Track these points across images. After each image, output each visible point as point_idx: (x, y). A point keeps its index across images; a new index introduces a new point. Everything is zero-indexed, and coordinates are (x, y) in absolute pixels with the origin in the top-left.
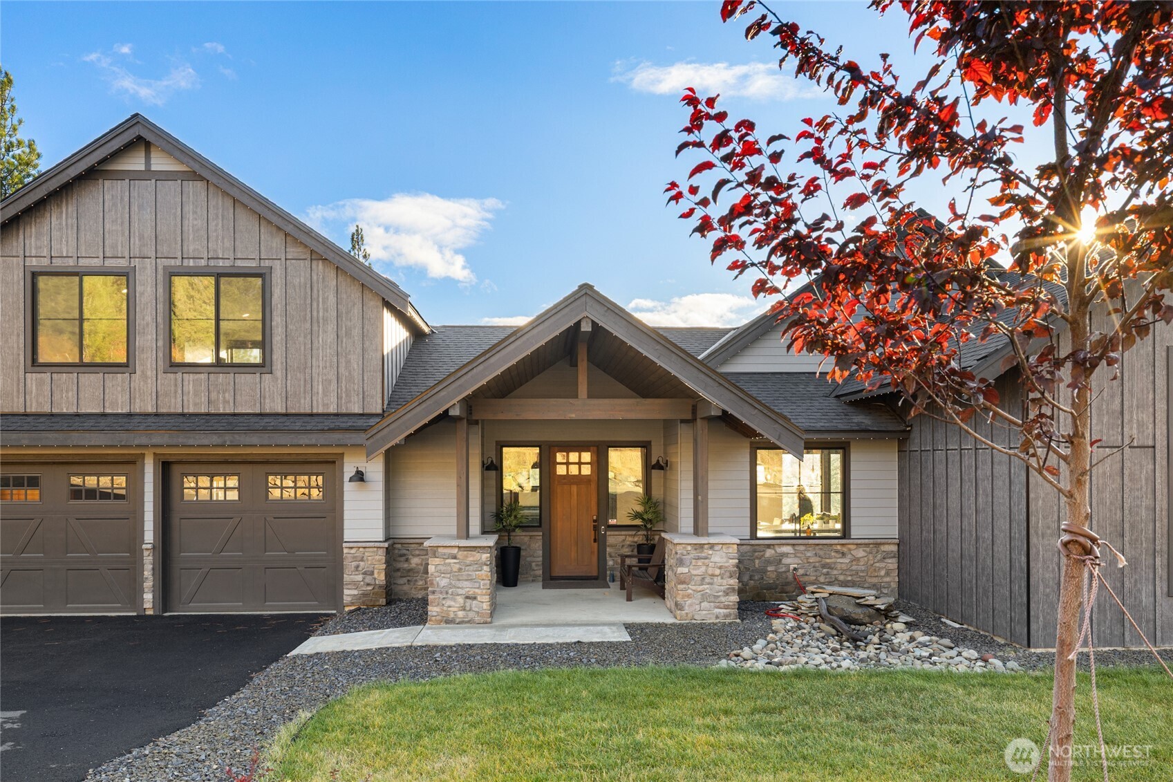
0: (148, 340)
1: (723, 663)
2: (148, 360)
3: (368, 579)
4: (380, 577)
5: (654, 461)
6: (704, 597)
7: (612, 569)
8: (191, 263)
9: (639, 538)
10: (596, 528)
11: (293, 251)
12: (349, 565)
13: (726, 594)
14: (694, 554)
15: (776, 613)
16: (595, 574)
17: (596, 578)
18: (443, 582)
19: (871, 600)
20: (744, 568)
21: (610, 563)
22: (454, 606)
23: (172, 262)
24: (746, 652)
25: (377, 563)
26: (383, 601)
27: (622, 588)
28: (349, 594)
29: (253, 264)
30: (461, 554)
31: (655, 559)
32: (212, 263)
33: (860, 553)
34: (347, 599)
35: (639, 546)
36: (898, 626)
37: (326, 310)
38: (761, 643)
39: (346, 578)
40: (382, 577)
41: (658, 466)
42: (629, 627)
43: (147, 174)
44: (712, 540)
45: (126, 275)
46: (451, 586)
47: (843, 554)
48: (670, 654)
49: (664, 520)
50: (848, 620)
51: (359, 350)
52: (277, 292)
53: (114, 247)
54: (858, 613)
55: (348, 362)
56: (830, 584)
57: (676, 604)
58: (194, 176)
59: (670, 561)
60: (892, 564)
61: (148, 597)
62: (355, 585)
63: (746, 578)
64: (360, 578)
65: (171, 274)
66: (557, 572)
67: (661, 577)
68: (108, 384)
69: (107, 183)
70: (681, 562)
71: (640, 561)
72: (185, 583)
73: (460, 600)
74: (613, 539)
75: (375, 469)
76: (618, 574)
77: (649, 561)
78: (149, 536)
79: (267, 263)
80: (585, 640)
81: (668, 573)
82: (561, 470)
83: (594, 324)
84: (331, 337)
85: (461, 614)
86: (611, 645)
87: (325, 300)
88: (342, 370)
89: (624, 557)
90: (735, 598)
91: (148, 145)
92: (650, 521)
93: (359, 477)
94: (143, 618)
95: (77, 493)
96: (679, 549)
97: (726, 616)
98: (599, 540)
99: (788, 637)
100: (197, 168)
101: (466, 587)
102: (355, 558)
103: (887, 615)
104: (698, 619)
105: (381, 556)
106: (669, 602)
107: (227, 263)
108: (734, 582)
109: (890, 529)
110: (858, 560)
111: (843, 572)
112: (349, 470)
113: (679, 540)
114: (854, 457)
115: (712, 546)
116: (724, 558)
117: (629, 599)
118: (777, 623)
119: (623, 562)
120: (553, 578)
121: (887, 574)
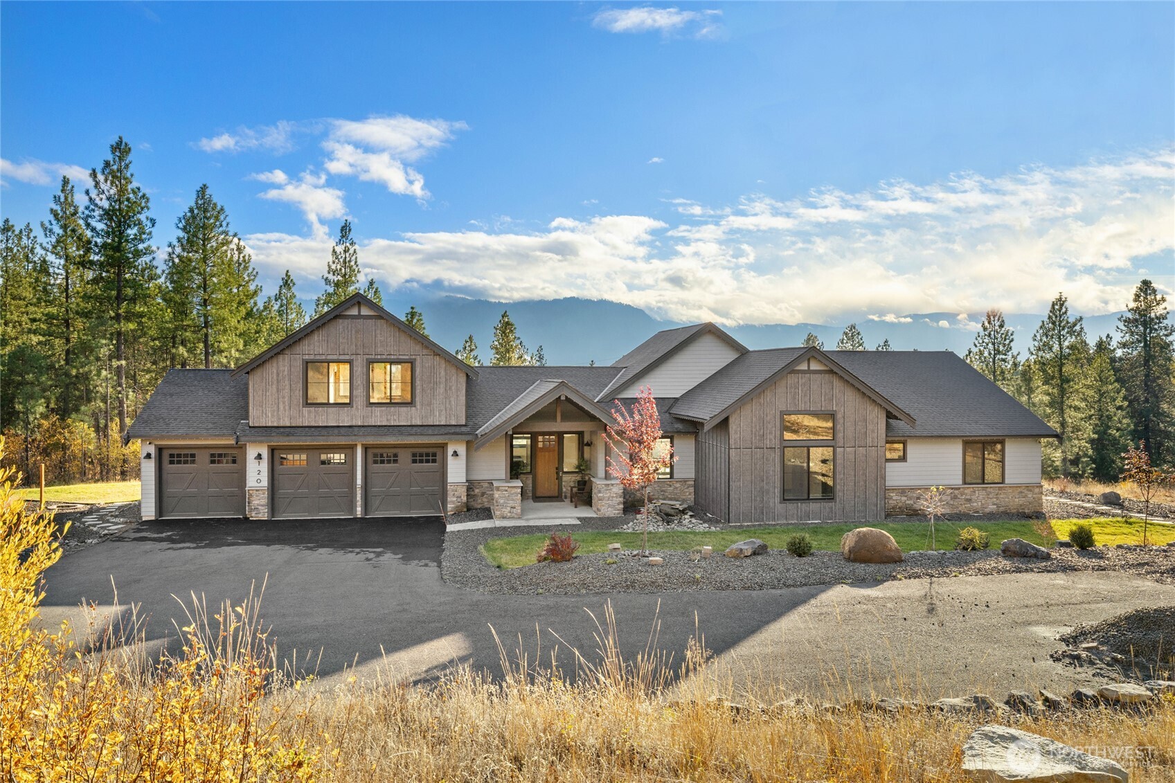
0: (359, 392)
1: (617, 530)
2: (359, 402)
3: (459, 500)
4: (464, 499)
5: (585, 442)
6: (609, 506)
7: (565, 493)
8: (379, 357)
9: (578, 478)
10: (557, 473)
11: (425, 352)
12: (450, 493)
13: (618, 504)
14: (605, 488)
15: (639, 512)
16: (557, 494)
17: (557, 497)
18: (502, 501)
19: (678, 506)
20: (626, 493)
21: (564, 490)
22: (506, 511)
23: (370, 357)
24: (625, 527)
25: (462, 492)
26: (465, 510)
27: (571, 501)
28: (450, 506)
29: (407, 357)
30: (509, 490)
31: (587, 488)
32: (389, 357)
33: (678, 485)
34: (449, 509)
35: (579, 482)
36: (686, 516)
37: (440, 378)
38: (631, 523)
39: (449, 499)
40: (465, 498)
41: (589, 444)
42: (578, 518)
43: (359, 316)
44: (613, 482)
45: (350, 362)
46: (505, 503)
47: (670, 486)
48: (597, 528)
49: (590, 469)
50: (668, 515)
51: (455, 396)
52: (418, 370)
53: (344, 350)
54: (672, 512)
55: (450, 402)
56: (664, 499)
57: (598, 509)
58: (380, 317)
59: (594, 491)
60: (692, 489)
61: (359, 509)
62: (453, 502)
63: (627, 497)
64: (455, 499)
65: (371, 362)
66: (539, 494)
67: (590, 498)
68: (341, 412)
69: (341, 321)
70: (600, 492)
71: (579, 490)
72: (375, 503)
73: (509, 509)
74: (566, 478)
75: (462, 449)
76: (569, 495)
77: (583, 489)
78: (359, 481)
79: (414, 357)
80: (563, 523)
81: (594, 496)
82: (540, 445)
83: (566, 397)
84: (442, 390)
85: (509, 514)
86: (574, 525)
87: (440, 374)
88: (447, 405)
89: (572, 488)
90: (622, 506)
91: (359, 303)
92: (583, 470)
93: (455, 454)
94: (355, 519)
95: (323, 463)
96: (599, 486)
97: (618, 514)
98: (559, 479)
99: (642, 521)
100: (382, 314)
101: (511, 503)
102: (453, 491)
103: (683, 512)
104: (607, 515)
105: (464, 489)
106: (594, 508)
107: (395, 357)
108: (621, 499)
109: (691, 474)
110: (677, 488)
111: (670, 494)
112: (450, 451)
113: (598, 483)
114: (675, 442)
115: (612, 485)
116: (617, 490)
117: (576, 507)
118: (638, 516)
119: (572, 490)
120: (537, 497)
121: (690, 494)
